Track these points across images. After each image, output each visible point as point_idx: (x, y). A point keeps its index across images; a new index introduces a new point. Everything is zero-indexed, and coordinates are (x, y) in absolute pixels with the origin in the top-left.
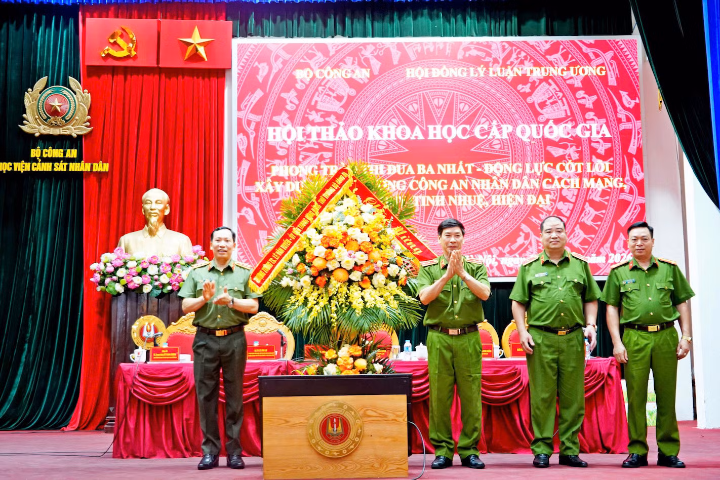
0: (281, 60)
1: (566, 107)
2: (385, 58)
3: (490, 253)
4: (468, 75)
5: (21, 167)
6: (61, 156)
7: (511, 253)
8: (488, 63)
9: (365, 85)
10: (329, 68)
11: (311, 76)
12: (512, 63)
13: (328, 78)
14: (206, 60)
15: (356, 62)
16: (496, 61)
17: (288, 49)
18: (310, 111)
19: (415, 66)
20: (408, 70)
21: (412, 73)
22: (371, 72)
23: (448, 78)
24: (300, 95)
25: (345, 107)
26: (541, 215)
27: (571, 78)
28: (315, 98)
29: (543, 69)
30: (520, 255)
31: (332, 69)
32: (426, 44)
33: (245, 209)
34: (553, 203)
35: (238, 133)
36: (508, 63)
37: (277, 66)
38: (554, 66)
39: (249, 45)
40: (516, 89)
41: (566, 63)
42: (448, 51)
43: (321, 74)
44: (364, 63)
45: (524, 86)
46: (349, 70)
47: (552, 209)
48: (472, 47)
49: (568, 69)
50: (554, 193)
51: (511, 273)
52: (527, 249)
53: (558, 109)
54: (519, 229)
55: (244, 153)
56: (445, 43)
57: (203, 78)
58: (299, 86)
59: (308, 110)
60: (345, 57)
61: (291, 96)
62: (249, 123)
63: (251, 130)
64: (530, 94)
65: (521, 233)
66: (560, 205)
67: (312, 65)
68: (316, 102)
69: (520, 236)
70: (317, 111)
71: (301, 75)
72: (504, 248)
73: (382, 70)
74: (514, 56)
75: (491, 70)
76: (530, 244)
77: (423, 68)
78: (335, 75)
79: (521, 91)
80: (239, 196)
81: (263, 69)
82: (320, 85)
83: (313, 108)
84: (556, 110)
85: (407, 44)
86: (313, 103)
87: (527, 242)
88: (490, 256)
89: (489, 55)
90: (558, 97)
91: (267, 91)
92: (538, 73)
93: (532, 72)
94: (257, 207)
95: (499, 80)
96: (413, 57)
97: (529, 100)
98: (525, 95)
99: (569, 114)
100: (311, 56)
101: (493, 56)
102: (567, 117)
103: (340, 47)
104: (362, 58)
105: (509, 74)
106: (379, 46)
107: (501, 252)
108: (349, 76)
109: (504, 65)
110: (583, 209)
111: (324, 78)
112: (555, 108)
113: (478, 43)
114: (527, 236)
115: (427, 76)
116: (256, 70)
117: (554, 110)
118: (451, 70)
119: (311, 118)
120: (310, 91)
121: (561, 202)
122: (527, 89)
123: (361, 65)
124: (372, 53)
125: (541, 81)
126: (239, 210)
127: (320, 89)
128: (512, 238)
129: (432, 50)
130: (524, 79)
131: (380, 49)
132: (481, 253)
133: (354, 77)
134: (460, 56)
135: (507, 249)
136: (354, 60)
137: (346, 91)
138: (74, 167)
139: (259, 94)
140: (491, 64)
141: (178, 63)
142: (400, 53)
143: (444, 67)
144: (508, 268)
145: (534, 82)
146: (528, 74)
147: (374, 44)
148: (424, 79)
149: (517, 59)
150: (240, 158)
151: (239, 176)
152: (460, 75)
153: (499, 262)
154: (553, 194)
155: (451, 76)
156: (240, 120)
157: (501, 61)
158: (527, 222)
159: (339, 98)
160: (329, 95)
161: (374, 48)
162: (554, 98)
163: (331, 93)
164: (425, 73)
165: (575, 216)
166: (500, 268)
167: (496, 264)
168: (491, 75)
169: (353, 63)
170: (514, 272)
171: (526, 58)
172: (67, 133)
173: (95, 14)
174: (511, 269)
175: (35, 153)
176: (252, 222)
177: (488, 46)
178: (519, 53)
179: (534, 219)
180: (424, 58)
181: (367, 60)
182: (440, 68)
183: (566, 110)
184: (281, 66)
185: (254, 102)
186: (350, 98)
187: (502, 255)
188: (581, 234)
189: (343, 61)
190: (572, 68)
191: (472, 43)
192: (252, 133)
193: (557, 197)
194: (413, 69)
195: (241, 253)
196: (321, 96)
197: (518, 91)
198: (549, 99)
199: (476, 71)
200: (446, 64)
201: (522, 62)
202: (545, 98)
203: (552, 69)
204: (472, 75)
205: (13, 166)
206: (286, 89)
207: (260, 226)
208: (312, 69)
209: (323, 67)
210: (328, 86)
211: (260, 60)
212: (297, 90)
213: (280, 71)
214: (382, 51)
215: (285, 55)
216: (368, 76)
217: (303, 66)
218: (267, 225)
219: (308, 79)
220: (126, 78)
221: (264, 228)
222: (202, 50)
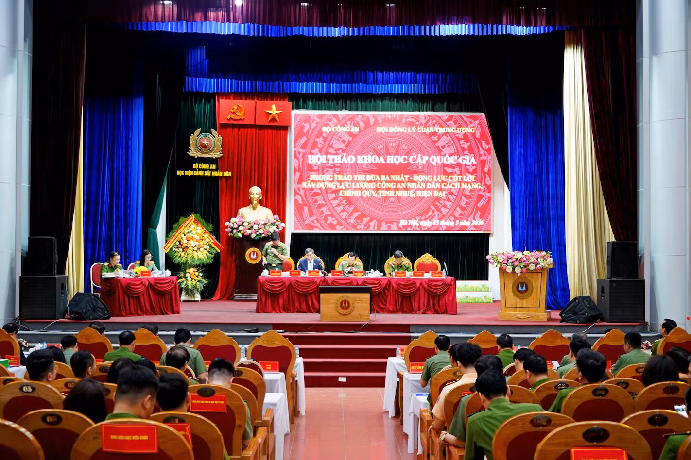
0: (315, 122)
1: (455, 148)
2: (367, 122)
3: (415, 219)
4: (407, 131)
5: (189, 173)
6: (208, 168)
7: (426, 219)
8: (417, 125)
9: (356, 135)
10: (339, 127)
11: (330, 130)
12: (429, 125)
13: (338, 131)
15: (352, 124)
16: (421, 124)
17: (319, 116)
18: (330, 148)
19: (381, 126)
20: (378, 128)
21: (380, 129)
22: (360, 129)
23: (398, 132)
24: (325, 139)
25: (347, 146)
26: (440, 201)
27: (458, 133)
28: (332, 141)
29: (444, 128)
30: (430, 221)
31: (341, 127)
32: (387, 115)
33: (297, 196)
34: (447, 195)
35: (294, 158)
36: (427, 125)
37: (314, 125)
38: (449, 127)
39: (300, 114)
41: (456, 126)
42: (398, 119)
43: (335, 129)
44: (357, 124)
45: (434, 137)
46: (349, 128)
47: (446, 198)
48: (410, 117)
49: (456, 129)
51: (425, 229)
52: (433, 217)
53: (451, 149)
54: (429, 208)
55: (297, 168)
56: (396, 115)
57: (277, 131)
58: (324, 135)
59: (328, 147)
60: (347, 121)
61: (320, 140)
62: (300, 153)
63: (300, 157)
64: (437, 141)
65: (430, 210)
66: (450, 197)
67: (331, 125)
68: (333, 143)
69: (430, 211)
70: (333, 148)
71: (325, 129)
72: (422, 217)
73: (365, 128)
74: (430, 122)
75: (419, 129)
76: (435, 215)
77: (385, 127)
78: (341, 129)
80: (295, 190)
81: (307, 126)
82: (335, 135)
83: (331, 146)
85: (378, 115)
86: (331, 144)
87: (433, 214)
88: (415, 221)
89: (418, 121)
90: (451, 143)
91: (309, 137)
92: (442, 131)
93: (438, 130)
94: (303, 195)
95: (422, 134)
96: (380, 121)
97: (437, 144)
98: (435, 142)
99: (456, 151)
100: (330, 120)
101: (420, 122)
102: (455, 153)
104: (356, 122)
105: (428, 131)
106: (364, 115)
107: (420, 219)
108: (349, 131)
109: (425, 126)
110: (461, 199)
112: (449, 148)
113: (413, 115)
114: (433, 211)
115: (387, 131)
116: (303, 127)
118: (399, 128)
119: (330, 151)
120: (329, 138)
121: (450, 195)
122: (436, 138)
123: (355, 125)
124: (360, 119)
125: (443, 135)
126: (295, 196)
127: (335, 137)
128: (426, 212)
129: (390, 118)
130: (434, 134)
131: (365, 117)
132: (411, 219)
133: (351, 131)
134: (404, 121)
135: (423, 217)
136: (351, 122)
137: (347, 138)
138: (215, 174)
139: (304, 139)
140: (419, 126)
141: (265, 122)
142: (374, 119)
143: (396, 127)
144: (424, 227)
145: (439, 135)
146: (437, 131)
147: (362, 115)
148: (385, 133)
149: (432, 123)
150: (295, 171)
151: (295, 179)
152: (404, 131)
153: (419, 223)
154: (446, 191)
156: (295, 152)
157: (423, 124)
158: (433, 204)
159: (344, 142)
160: (339, 140)
161: (361, 117)
162: (449, 143)
163: (340, 139)
164: (386, 129)
165: (457, 201)
166: (420, 226)
167: (418, 224)
168: (419, 131)
169: (351, 124)
170: (426, 228)
171: (436, 123)
172: (211, 156)
173: (224, 97)
174: (425, 227)
175: (195, 166)
176: (300, 202)
177: (418, 116)
178: (433, 120)
179: (437, 203)
180: (387, 122)
181: (358, 123)
182: (394, 127)
183: (454, 150)
184: (315, 125)
185: (302, 143)
186: (349, 142)
187: (421, 220)
188: (459, 211)
189: (346, 123)
190: (458, 129)
191: (410, 115)
193: (448, 193)
194: (380, 128)
195: (296, 217)
196: (335, 140)
197: (432, 140)
198: (447, 144)
199: (411, 129)
200: (396, 125)
201: (434, 125)
202: (444, 143)
203: (448, 128)
204: (409, 131)
205: (184, 173)
206: (318, 137)
207: (304, 204)
208: (331, 127)
209: (336, 126)
210: (338, 135)
211: (305, 122)
212: (323, 138)
213: (315, 127)
214: (365, 118)
215: (317, 120)
216: (358, 131)
217: (326, 125)
218: (308, 204)
219: (329, 132)
220: (239, 130)
221: (306, 205)
222: (277, 117)
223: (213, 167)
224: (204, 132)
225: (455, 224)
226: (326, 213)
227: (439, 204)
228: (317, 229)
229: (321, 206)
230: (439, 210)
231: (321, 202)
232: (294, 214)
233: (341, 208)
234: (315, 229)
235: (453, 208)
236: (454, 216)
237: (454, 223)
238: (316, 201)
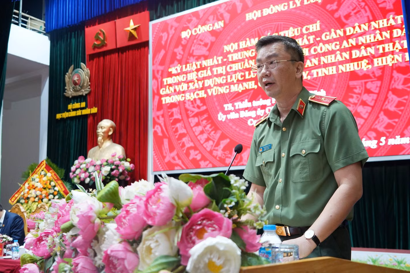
0: (174, 28)
1: (369, 13)
2: (233, 10)
4: (289, 7)
5: (65, 115)
6: (79, 107)
9: (221, 32)
10: (199, 26)
11: (190, 34)
13: (199, 33)
14: (137, 38)
15: (215, 18)
17: (178, 20)
18: (190, 57)
19: (252, 11)
20: (247, 15)
21: (250, 16)
22: (224, 23)
23: (275, 13)
24: (184, 47)
25: (209, 50)
28: (193, 48)
31: (201, 26)
33: (157, 126)
34: (359, 96)
35: (153, 79)
37: (172, 32)
39: (157, 23)
40: (325, 8)
43: (195, 31)
44: (220, 17)
45: (332, 5)
46: (211, 25)
47: (358, 101)
50: (360, 88)
53: (361, 17)
55: (156, 91)
57: (138, 50)
58: (183, 42)
59: (189, 57)
60: (209, 17)
61: (179, 50)
62: (158, 71)
63: (159, 76)
64: (337, 10)
66: (365, 97)
67: (191, 27)
68: (193, 51)
70: (194, 56)
71: (185, 35)
73: (231, 19)
77: (257, 11)
78: (202, 29)
79: (330, 10)
80: (154, 119)
81: (165, 35)
82: (195, 39)
83: (191, 55)
86: (191, 52)
90: (361, 7)
91: (167, 49)
94: (162, 124)
95: (312, 5)
96: (250, 4)
97: (336, 15)
98: (333, 12)
99: (371, 19)
100: (189, 21)
103: (206, 11)
104: (219, 14)
106: (229, 3)
108: (211, 29)
110: (386, 98)
111: (197, 34)
112: (359, 16)
115: (260, 16)
116: (161, 38)
117: (358, 18)
118: (276, 6)
120: (189, 45)
121: (366, 95)
122: (334, 7)
123: (218, 20)
124: (225, 9)
126: (154, 128)
127: (195, 41)
131: (230, 5)
133: (214, 29)
136: (214, 17)
137: (210, 39)
138: (84, 112)
139: (163, 52)
142: (241, 4)
143: (272, 6)
148: (258, 18)
151: (153, 106)
152: (283, 10)
154: (358, 88)
155: (276, 12)
156: (153, 71)
159: (206, 45)
160: (200, 44)
161: (225, 5)
162: (357, 8)
163: (201, 43)
164: (258, 14)
165: (379, 103)
168: (306, 3)
169: (214, 19)
172: (81, 94)
175: (70, 107)
176: (160, 134)
180: (259, 3)
181: (222, 15)
182: (268, 7)
183: (368, 17)
184: (174, 32)
185: (160, 59)
186: (212, 43)
188: (384, 119)
189: (208, 20)
192: (159, 78)
193: (362, 91)
194: (250, 14)
195: (155, 154)
196: (196, 46)
197: (327, 10)
198: (353, 10)
199: (294, 3)
200: (272, 4)
202: (349, 10)
204: (291, 7)
205: (62, 116)
206: (176, 46)
207: (164, 136)
208: (190, 29)
209: (196, 27)
210: (199, 38)
211: (163, 32)
212: (183, 46)
213: (173, 35)
214: (231, 6)
215: (175, 24)
216: (223, 26)
217: (185, 29)
218: (167, 135)
219: (188, 37)
220: (104, 58)
221: (166, 137)
222: (134, 33)
223: (83, 104)
224: (76, 68)
225: (378, 144)
226: (188, 145)
228: (179, 168)
229: (182, 136)
231: (182, 131)
232: (154, 150)
233: (205, 136)
234: (176, 168)
235: (372, 118)
236: (376, 130)
237: (376, 141)
238: (177, 130)
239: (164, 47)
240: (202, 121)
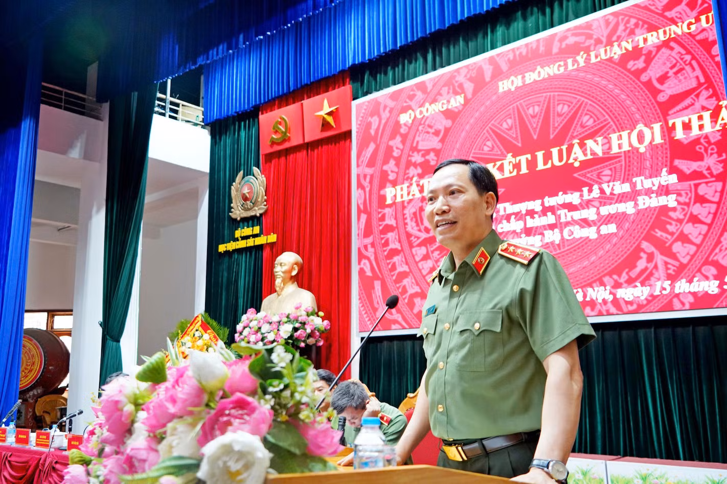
0: (388, 109)
1: (698, 72)
2: (478, 78)
3: (603, 284)
4: (566, 68)
6: (251, 234)
7: (630, 282)
8: (589, 47)
9: (460, 112)
10: (427, 105)
11: (413, 117)
12: (619, 37)
13: (426, 115)
14: (335, 126)
15: (451, 91)
16: (598, 42)
17: (394, 96)
18: (413, 153)
19: (508, 78)
20: (500, 83)
21: (504, 86)
22: (465, 97)
23: (544, 79)
24: (404, 138)
25: (442, 141)
26: (668, 227)
27: (704, 30)
28: (417, 139)
29: (661, 31)
30: (643, 284)
31: (430, 105)
32: (518, 48)
33: (364, 261)
34: (686, 207)
35: (358, 188)
36: (614, 38)
37: (385, 115)
38: (676, 23)
39: (363, 103)
40: (625, 68)
41: (695, 13)
42: (542, 49)
43: (421, 112)
44: (458, 90)
45: (636, 62)
46: (445, 102)
47: (685, 215)
48: (569, 34)
49: (698, 20)
50: (687, 194)
51: (631, 308)
52: (651, 274)
53: (685, 78)
54: (639, 249)
55: (362, 207)
56: (538, 41)
57: (335, 144)
58: (403, 130)
59: (411, 153)
60: (441, 89)
61: (397, 142)
62: (365, 176)
63: (366, 184)
64: (644, 70)
65: (642, 254)
66: (697, 209)
67: (414, 107)
68: (418, 142)
69: (641, 258)
70: (419, 151)
71: (405, 118)
72: (620, 276)
73: (475, 92)
74: (621, 27)
75: (593, 54)
76: (656, 267)
77: (516, 77)
78: (432, 109)
79: (633, 69)
80: (359, 249)
81: (375, 121)
82: (420, 124)
83: (415, 149)
84: (683, 80)
85: (498, 55)
86: (415, 145)
87: (651, 266)
88: (602, 288)
89: (589, 37)
90: (685, 62)
91: (378, 142)
92: (653, 39)
93: (645, 40)
94: (372, 258)
95: (603, 63)
96: (504, 67)
97: (644, 77)
98: (638, 73)
99: (702, 80)
100: (411, 97)
101: (595, 37)
102: (700, 85)
103: (436, 80)
104: (456, 85)
105: (616, 52)
106: (472, 66)
107: (616, 281)
108: (445, 108)
109: (610, 43)
111: (424, 116)
112: (681, 78)
113: (576, 28)
114: (650, 257)
115: (520, 84)
116: (369, 125)
117: (680, 81)
118: (546, 68)
119: (413, 160)
120: (412, 133)
121: (698, 205)
122: (640, 64)
123: (456, 93)
124: (466, 76)
125: (659, 48)
126: (359, 263)
127: (420, 128)
128: (630, 261)
129: (524, 53)
130: (636, 53)
131: (473, 70)
132: (591, 285)
133: (450, 107)
134: (555, 50)
135: (624, 277)
136: (449, 89)
137: (444, 123)
138: (260, 241)
139: (372, 147)
140: (592, 48)
141: (318, 135)
142: (491, 67)
143: (539, 68)
144: (627, 303)
145: (650, 52)
146: (641, 45)
147: (467, 67)
148: (517, 88)
149: (625, 30)
150: (359, 212)
151: (359, 229)
152: (557, 72)
153: (614, 295)
154: (684, 195)
155: (546, 76)
156: (358, 176)
157: (604, 40)
158: (649, 238)
159: (437, 133)
160: (428, 132)
161: (467, 70)
162: (678, 64)
163: (430, 130)
164: (518, 81)
166: (616, 302)
167: (611, 298)
168: (593, 60)
169: (448, 93)
170: (635, 307)
171: (636, 25)
172: (253, 214)
173: (268, 111)
174: (631, 303)
175: (238, 234)
176: (369, 273)
177: (588, 26)
178: (628, 22)
179: (659, 233)
180: (519, 64)
181: (461, 86)
182: (534, 70)
183: (697, 77)
184: (388, 115)
185: (369, 156)
186: (447, 130)
187: (617, 285)
189: (439, 94)
190: (703, 18)
191: (569, 30)
192: (367, 187)
193: (690, 199)
194: (505, 81)
195: (361, 305)
196: (421, 135)
197: (629, 71)
198: (672, 68)
199: (575, 61)
200: (539, 64)
201: (632, 33)
202: (665, 69)
203: (673, 27)
204: (570, 67)
205: (226, 247)
206: (392, 137)
207: (375, 277)
208: (413, 110)
209: (422, 105)
210: (427, 123)
211: (372, 115)
212: (402, 135)
213: (388, 119)
214: (475, 71)
215: (391, 104)
216: (463, 102)
217: (405, 110)
218: (380, 276)
219: (410, 121)
220: (286, 159)
221: (378, 278)
222: (330, 119)
223: (257, 230)
224: (247, 176)
225: (720, 286)
226: (411, 291)
227: (665, 235)
228: (397, 326)
229: (403, 275)
230: (667, 251)
231: (403, 268)
232: (360, 299)
234: (393, 327)
235: (710, 242)
236: (716, 264)
237: (717, 282)
238: (394, 268)
239: (374, 139)
240: (432, 252)
